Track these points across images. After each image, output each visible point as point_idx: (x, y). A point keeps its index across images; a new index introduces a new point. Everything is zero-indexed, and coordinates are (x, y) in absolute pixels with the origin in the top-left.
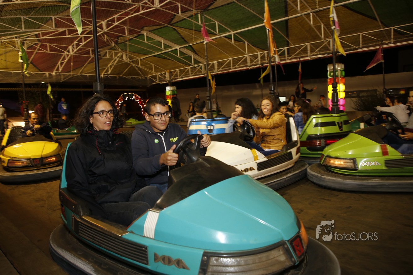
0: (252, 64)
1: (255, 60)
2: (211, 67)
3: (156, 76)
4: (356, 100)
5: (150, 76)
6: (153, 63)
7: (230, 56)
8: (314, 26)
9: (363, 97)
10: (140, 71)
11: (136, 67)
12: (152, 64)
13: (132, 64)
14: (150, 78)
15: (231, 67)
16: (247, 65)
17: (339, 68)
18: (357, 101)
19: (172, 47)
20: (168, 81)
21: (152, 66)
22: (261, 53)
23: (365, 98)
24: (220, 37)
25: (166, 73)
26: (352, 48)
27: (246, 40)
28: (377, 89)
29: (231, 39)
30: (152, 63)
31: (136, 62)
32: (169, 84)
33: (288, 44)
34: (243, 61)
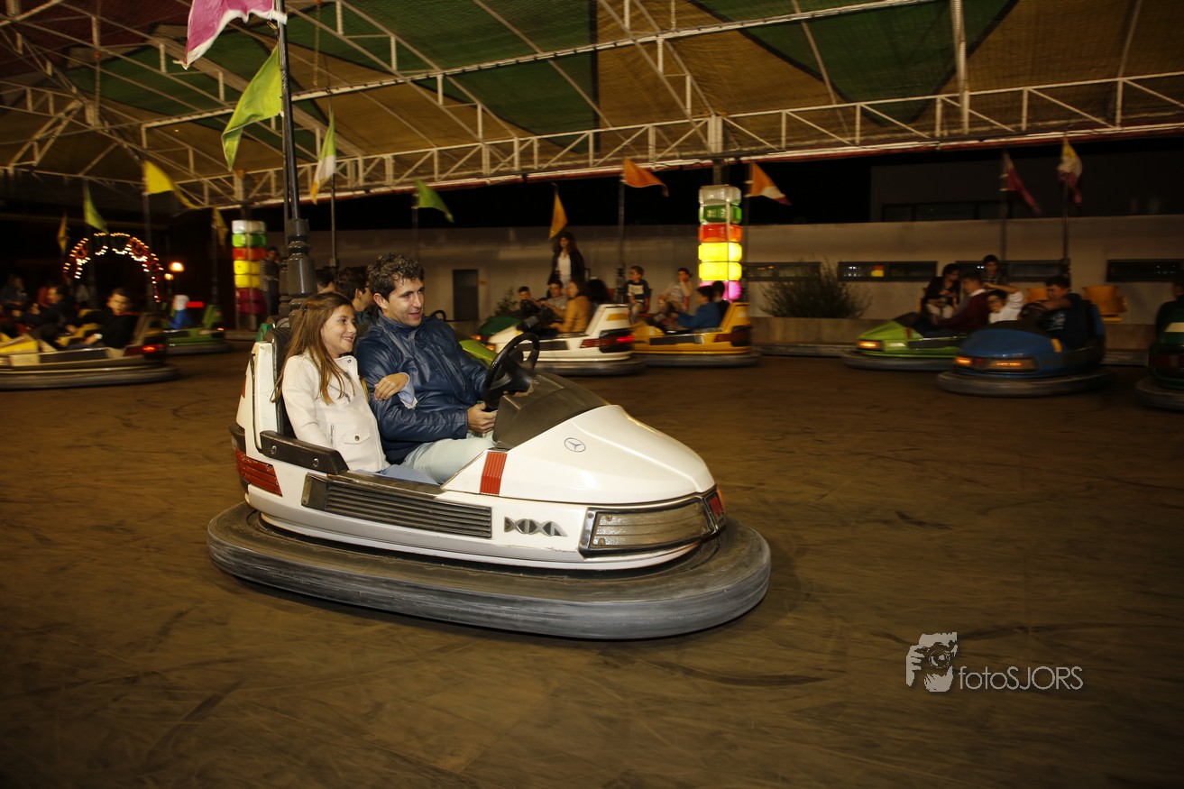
0: (494, 170)
1: (505, 159)
2: (374, 170)
3: (200, 184)
4: (771, 286)
6: (189, 144)
7: (431, 139)
8: (667, 78)
9: (788, 279)
11: (131, 152)
12: (187, 147)
13: (120, 140)
15: (436, 176)
16: (481, 173)
17: (728, 200)
18: (773, 291)
20: (238, 203)
21: (187, 151)
22: (522, 139)
23: (791, 283)
24: (402, 84)
25: (232, 177)
26: (761, 148)
27: (479, 99)
28: (819, 261)
29: (437, 92)
30: (187, 143)
31: (133, 135)
32: (243, 212)
33: (596, 122)
34: (469, 159)
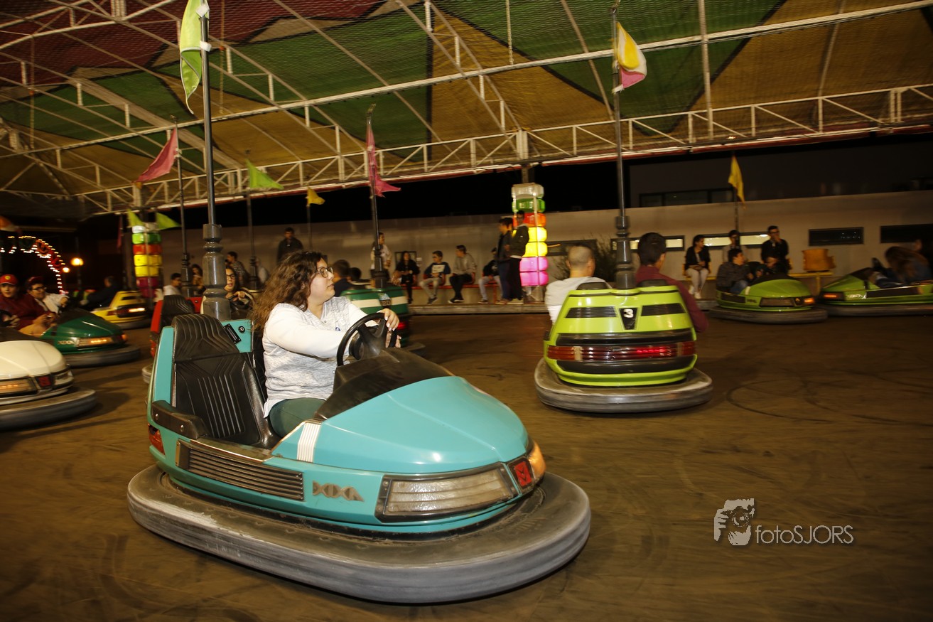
0: (348, 177)
1: (357, 168)
3: (104, 194)
5: (87, 195)
6: (97, 163)
7: (297, 155)
8: (487, 102)
10: (59, 180)
11: (46, 170)
12: (95, 164)
13: (38, 160)
14: (85, 199)
15: (302, 182)
16: (338, 180)
19: (152, 125)
20: (137, 208)
21: (94, 168)
24: (277, 111)
25: (131, 188)
26: (557, 153)
27: (337, 122)
29: (304, 117)
30: (95, 162)
31: (50, 156)
33: (429, 138)
34: (327, 169)
